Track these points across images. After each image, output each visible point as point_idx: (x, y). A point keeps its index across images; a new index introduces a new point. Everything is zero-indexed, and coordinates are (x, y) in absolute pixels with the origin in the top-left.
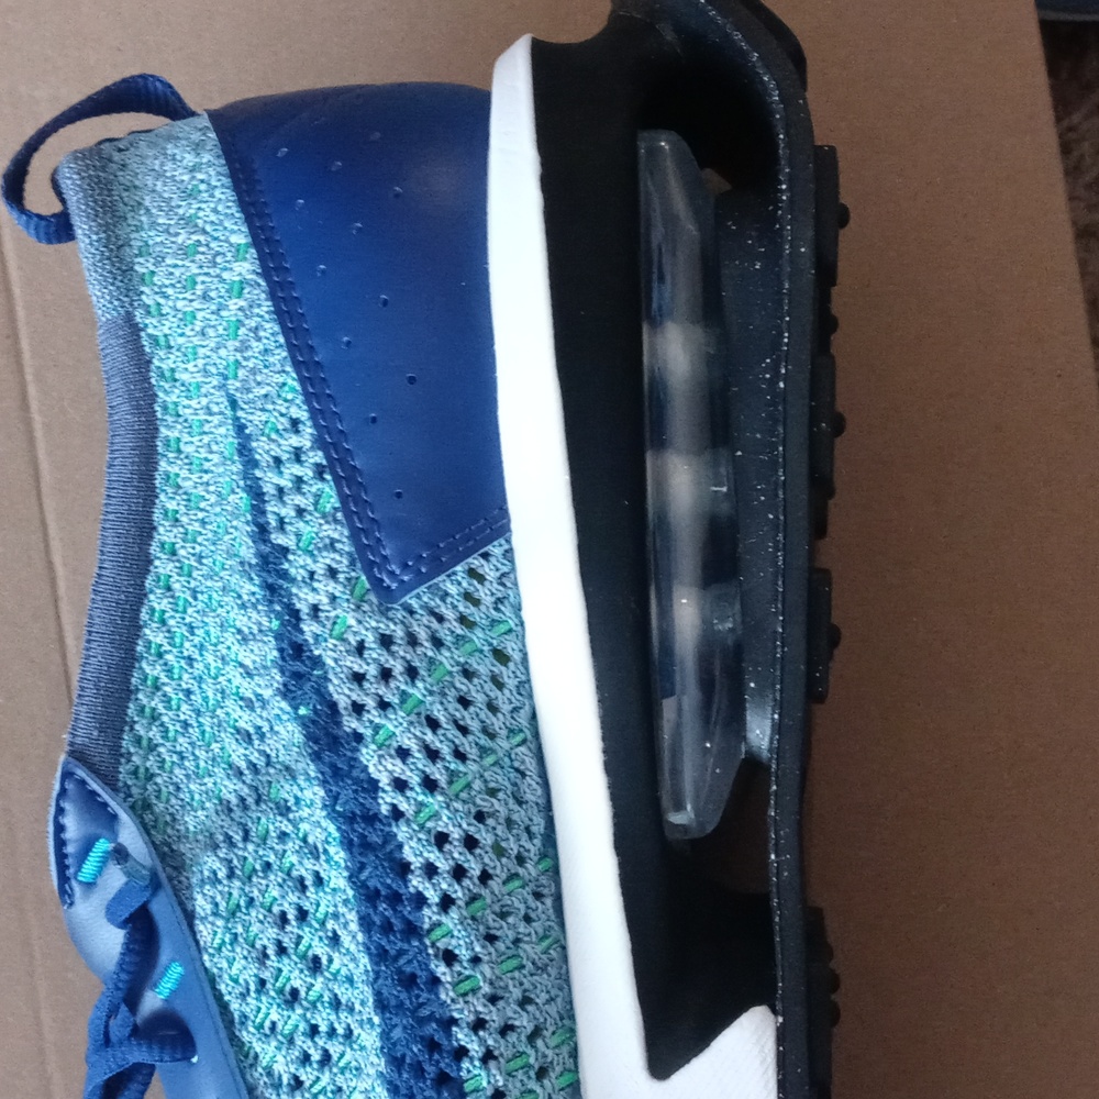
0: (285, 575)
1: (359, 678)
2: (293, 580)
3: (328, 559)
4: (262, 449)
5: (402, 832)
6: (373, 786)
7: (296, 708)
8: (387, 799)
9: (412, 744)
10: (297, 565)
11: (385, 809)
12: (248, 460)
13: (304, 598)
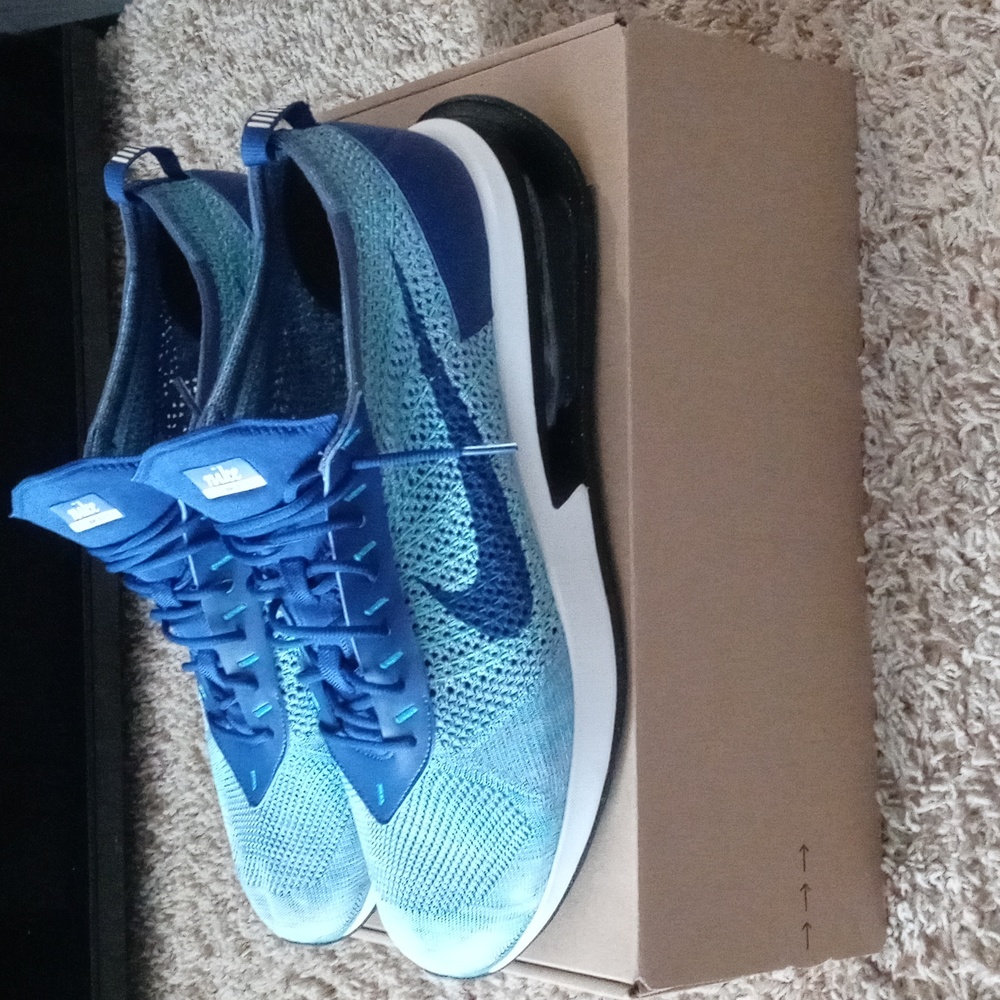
0: (423, 326)
1: (456, 366)
2: (427, 328)
3: (444, 320)
4: (407, 273)
5: (478, 423)
6: (465, 407)
7: (428, 378)
8: (471, 412)
9: (478, 392)
10: (428, 322)
11: (470, 416)
12: (402, 280)
13: (432, 335)
